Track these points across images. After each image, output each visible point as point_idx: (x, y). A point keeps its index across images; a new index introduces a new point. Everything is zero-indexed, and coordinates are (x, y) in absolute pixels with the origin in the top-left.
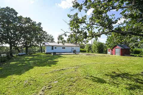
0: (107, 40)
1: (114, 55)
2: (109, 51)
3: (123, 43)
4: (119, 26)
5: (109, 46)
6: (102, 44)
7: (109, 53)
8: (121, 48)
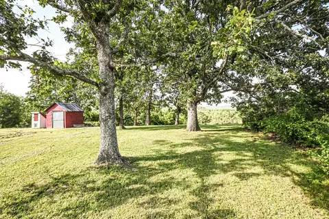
0: (30, 89)
1: (49, 129)
2: (36, 119)
3: (70, 100)
4: (44, 48)
5: (35, 106)
6: (17, 98)
7: (36, 123)
8: (66, 110)
